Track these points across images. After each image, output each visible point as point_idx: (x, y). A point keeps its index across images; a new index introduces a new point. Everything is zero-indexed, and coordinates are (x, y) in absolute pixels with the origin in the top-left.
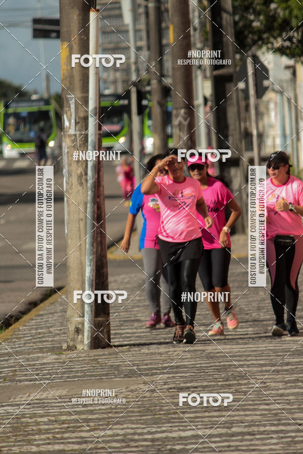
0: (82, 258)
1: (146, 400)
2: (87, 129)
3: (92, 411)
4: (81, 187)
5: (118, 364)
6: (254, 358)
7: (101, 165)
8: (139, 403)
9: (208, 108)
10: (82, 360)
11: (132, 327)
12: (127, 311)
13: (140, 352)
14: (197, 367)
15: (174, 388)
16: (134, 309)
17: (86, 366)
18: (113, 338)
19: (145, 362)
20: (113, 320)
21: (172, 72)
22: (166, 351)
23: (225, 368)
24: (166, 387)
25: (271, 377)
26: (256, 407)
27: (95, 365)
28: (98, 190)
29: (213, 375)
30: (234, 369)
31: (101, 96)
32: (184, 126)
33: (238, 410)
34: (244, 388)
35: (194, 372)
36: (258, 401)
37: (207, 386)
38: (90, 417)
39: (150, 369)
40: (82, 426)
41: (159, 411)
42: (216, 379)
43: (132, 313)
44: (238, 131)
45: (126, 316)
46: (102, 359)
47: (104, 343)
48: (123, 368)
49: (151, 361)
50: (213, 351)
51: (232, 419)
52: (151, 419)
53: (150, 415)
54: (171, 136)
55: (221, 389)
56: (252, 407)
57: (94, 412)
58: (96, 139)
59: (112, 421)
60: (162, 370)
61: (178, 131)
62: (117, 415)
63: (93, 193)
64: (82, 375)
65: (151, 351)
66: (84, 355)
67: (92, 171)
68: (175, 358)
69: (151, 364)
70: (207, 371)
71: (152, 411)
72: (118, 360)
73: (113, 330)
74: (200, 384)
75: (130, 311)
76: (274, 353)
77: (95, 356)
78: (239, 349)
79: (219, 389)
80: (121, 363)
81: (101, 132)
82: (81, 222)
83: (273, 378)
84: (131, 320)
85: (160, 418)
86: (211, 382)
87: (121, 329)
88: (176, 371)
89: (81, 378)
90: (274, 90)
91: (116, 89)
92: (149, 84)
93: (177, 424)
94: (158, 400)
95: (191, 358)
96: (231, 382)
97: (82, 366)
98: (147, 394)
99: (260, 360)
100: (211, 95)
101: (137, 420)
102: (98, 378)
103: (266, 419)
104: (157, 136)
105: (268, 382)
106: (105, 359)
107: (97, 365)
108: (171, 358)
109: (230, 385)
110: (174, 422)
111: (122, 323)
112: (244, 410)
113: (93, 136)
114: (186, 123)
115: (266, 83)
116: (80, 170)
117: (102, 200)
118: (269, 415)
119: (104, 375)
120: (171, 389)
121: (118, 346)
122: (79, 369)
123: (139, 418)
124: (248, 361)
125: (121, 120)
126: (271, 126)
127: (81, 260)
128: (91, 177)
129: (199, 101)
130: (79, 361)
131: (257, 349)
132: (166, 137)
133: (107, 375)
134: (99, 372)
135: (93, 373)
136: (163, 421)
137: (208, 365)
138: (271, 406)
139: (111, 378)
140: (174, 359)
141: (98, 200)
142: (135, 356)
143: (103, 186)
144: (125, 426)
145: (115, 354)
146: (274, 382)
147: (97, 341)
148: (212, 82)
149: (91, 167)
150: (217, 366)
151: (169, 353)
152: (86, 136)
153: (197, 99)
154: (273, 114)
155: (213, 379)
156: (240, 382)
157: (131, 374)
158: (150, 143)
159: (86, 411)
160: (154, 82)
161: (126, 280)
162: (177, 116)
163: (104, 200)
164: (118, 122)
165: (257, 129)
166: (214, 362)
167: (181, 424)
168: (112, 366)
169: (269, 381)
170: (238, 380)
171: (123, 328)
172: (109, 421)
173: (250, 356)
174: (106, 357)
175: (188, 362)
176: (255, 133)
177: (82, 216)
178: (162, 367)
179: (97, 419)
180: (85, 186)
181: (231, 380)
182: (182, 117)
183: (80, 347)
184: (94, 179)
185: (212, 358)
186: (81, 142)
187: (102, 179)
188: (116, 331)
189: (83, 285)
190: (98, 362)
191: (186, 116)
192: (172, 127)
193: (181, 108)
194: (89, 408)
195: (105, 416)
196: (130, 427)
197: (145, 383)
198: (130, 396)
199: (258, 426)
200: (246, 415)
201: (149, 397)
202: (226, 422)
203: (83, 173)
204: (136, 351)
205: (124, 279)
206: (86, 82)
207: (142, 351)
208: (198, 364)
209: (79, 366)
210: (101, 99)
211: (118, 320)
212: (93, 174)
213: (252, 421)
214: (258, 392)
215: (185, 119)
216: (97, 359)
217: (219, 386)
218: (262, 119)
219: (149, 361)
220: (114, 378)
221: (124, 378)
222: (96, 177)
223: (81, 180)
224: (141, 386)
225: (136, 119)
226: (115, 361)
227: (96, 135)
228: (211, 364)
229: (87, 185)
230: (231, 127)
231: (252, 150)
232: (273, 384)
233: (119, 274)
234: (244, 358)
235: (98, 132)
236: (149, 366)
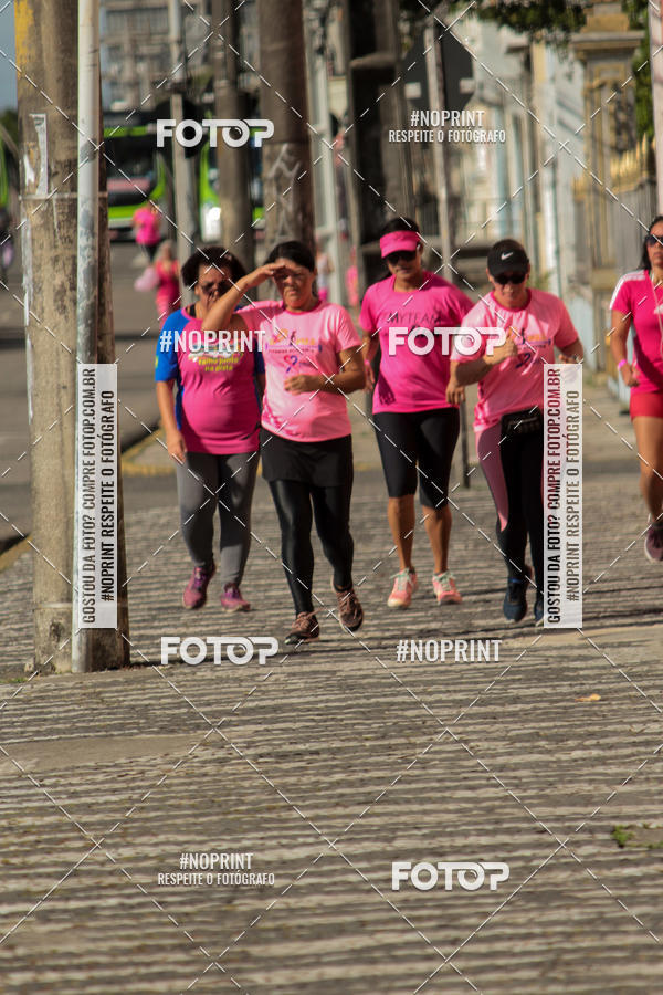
0: (67, 472)
1: (208, 782)
2: (74, 189)
3: (89, 805)
4: (63, 317)
5: (146, 702)
6: (442, 688)
7: (106, 266)
8: (193, 788)
9: (340, 142)
10: (68, 696)
11: (177, 623)
12: (165, 588)
13: (195, 677)
14: (318, 709)
15: (269, 755)
16: (180, 584)
17: (76, 707)
18: (136, 647)
19: (206, 698)
20: (134, 607)
21: (261, 61)
22: (251, 674)
23: (379, 711)
24: (251, 751)
25: (479, 728)
26: (447, 794)
27: (95, 706)
28: (100, 321)
29: (354, 724)
30: (400, 713)
31: (104, 115)
32: (288, 180)
33: (408, 801)
34: (421, 753)
35: (313, 720)
36: (451, 780)
37: (339, 749)
38: (86, 819)
39: (217, 715)
40: (67, 839)
41: (236, 805)
42: (360, 734)
43: (177, 592)
44: (405, 192)
45: (163, 599)
46: (112, 692)
47: (116, 659)
48: (158, 712)
49: (218, 697)
50: (353, 673)
51: (395, 820)
52: (215, 823)
53: (217, 814)
54: (259, 204)
55: (371, 756)
56: (439, 795)
57: (95, 808)
58: (93, 209)
59: (133, 827)
60: (243, 715)
61: (274, 190)
62: (144, 815)
63: (88, 329)
64: (67, 729)
65: (218, 674)
66: (70, 684)
67: (86, 281)
68: (270, 688)
69: (218, 702)
70: (339, 717)
71: (220, 806)
72: (144, 694)
73: (134, 629)
74: (324, 746)
75: (172, 588)
76: (486, 676)
77: (94, 686)
78: (409, 669)
79: (367, 757)
80: (152, 702)
81: (106, 195)
82: (63, 392)
83: (484, 731)
84: (174, 608)
85: (238, 819)
86: (349, 740)
87: (152, 628)
88: (272, 718)
89: (64, 733)
90: (483, 101)
91: (138, 98)
92: (210, 88)
93: (275, 833)
94: (234, 780)
95: (305, 689)
96: (393, 741)
97: (67, 708)
98: (209, 769)
99: (455, 691)
100: (346, 113)
101: (188, 825)
102: (104, 733)
103: (468, 819)
104: (228, 203)
105: (473, 740)
106: (117, 692)
107: (101, 706)
108: (263, 688)
109: (390, 747)
110: (269, 829)
111: (154, 613)
112: (422, 801)
113: (89, 203)
114: (291, 174)
115: (466, 85)
116: (60, 278)
117: (109, 344)
118: (475, 812)
119: (115, 727)
120: (261, 756)
121: (146, 664)
122: (62, 715)
123: (192, 820)
124: (430, 694)
125: (150, 167)
126: (478, 180)
127: (63, 476)
128: (85, 295)
129: (319, 126)
130: (61, 697)
131: (450, 668)
132: (248, 207)
133: (121, 727)
134: (104, 720)
135: (91, 724)
136: (245, 827)
137: (344, 704)
138: (479, 792)
139: (132, 734)
140: (269, 691)
141: (100, 344)
142: (184, 686)
143: (111, 314)
144: (162, 838)
145: (139, 682)
146: (486, 740)
147: (99, 654)
148: (348, 83)
149: (84, 272)
150: (361, 706)
151: (257, 679)
152: (73, 204)
153: (316, 122)
154: (482, 152)
155: (353, 733)
156: (413, 740)
157: (173, 726)
158: (214, 220)
159: (77, 805)
160: (222, 84)
161: (163, 520)
162: (272, 159)
163: (113, 345)
164: (144, 173)
165: (448, 185)
166: (357, 698)
167: (285, 833)
168: (133, 707)
169: (475, 737)
170: (407, 737)
171: (156, 624)
172: (126, 829)
173: (433, 683)
174: (120, 688)
175: (299, 697)
176: (442, 194)
177: (65, 379)
178: (243, 709)
179: (100, 823)
180: (70, 315)
181: (392, 737)
182: (283, 160)
183: (61, 666)
184: (92, 299)
185: (351, 688)
186: (61, 217)
187: (107, 298)
188: (142, 632)
189: (69, 532)
190: (102, 699)
191: (292, 159)
192: (261, 184)
193: (282, 142)
194: (84, 800)
195: (118, 816)
196: (172, 839)
197: (204, 744)
198: (173, 774)
199: (451, 834)
200: (425, 812)
201: (215, 775)
202: (382, 828)
203: (67, 285)
204: (185, 674)
205: (159, 516)
206: (71, 83)
207: (199, 674)
208: (321, 701)
209: (61, 709)
210: (105, 122)
211: (146, 606)
212: (89, 287)
213: (439, 824)
214: (453, 762)
215: (291, 167)
216: (100, 693)
217: (366, 750)
218: (458, 164)
219: (213, 697)
220: (137, 734)
221: (158, 733)
222: (96, 293)
223: (62, 301)
224: (198, 751)
225: (182, 166)
226: (141, 697)
227: (94, 200)
228: (350, 702)
229: (75, 311)
230: (392, 183)
231: (437, 233)
232: (485, 745)
233: (148, 508)
234: (422, 687)
235: (99, 194)
236: (214, 708)
